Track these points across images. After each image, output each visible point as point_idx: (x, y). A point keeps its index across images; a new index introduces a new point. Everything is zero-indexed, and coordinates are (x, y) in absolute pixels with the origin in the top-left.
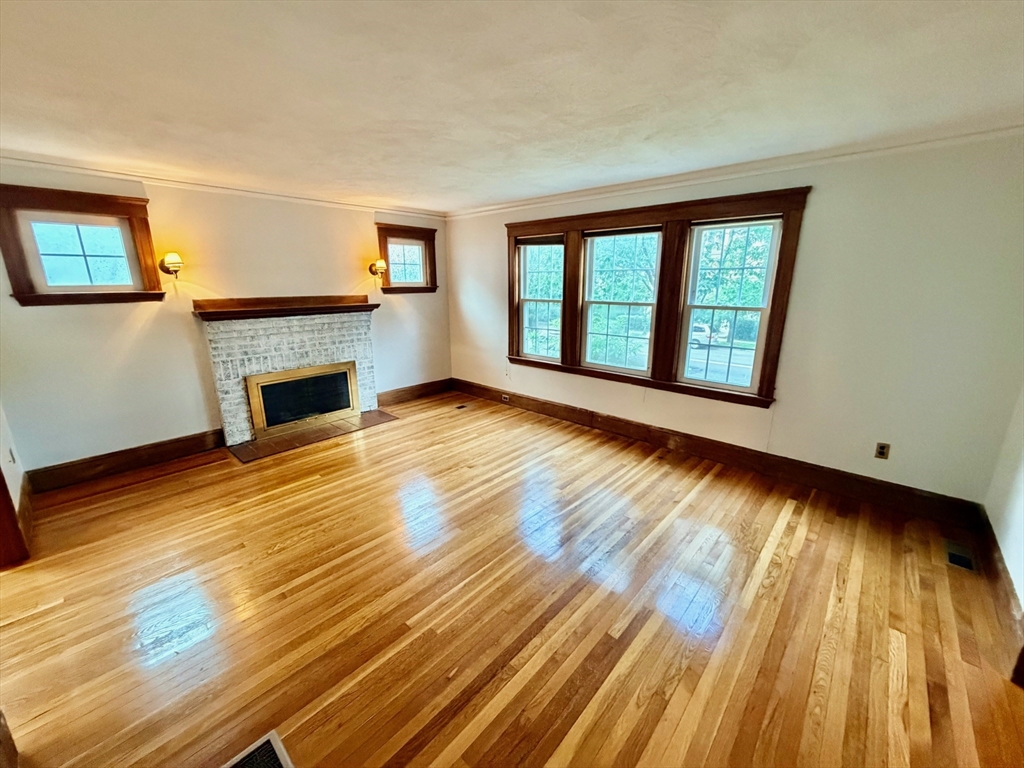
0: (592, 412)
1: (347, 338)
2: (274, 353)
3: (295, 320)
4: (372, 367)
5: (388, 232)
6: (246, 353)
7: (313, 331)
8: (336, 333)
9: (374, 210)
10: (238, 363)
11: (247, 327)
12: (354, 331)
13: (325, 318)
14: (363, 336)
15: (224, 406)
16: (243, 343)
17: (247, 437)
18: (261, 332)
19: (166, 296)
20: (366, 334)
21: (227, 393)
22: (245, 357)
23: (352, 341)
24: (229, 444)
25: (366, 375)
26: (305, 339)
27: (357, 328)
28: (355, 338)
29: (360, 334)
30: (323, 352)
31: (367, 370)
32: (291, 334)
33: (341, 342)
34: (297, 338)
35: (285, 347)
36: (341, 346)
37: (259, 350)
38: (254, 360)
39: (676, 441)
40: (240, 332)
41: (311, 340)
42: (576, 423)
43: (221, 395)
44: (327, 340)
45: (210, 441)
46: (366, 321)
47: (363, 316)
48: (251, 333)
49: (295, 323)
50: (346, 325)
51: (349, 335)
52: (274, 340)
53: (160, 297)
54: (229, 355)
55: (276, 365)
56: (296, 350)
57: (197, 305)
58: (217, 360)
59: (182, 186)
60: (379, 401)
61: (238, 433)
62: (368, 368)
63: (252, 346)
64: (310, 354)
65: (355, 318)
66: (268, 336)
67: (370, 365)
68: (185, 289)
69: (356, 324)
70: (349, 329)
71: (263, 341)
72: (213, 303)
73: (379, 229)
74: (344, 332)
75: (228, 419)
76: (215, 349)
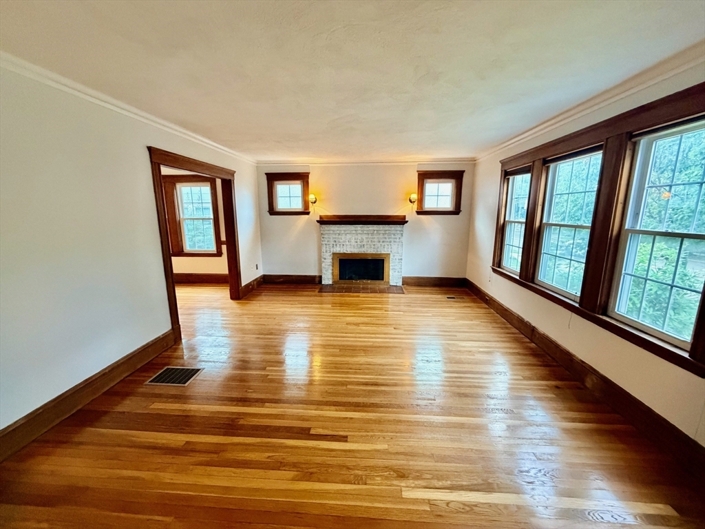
0: (534, 327)
1: (387, 240)
2: (347, 243)
3: (359, 227)
4: (401, 259)
5: (424, 176)
6: (335, 241)
7: (368, 234)
8: (381, 236)
9: (417, 164)
10: (331, 245)
11: (337, 229)
12: (393, 236)
13: (375, 227)
14: (398, 240)
15: (323, 265)
16: (334, 236)
17: (331, 283)
18: (343, 232)
19: (311, 213)
20: (399, 238)
21: (325, 259)
22: (335, 243)
23: (390, 242)
24: (323, 283)
25: (397, 263)
26: (364, 238)
27: (394, 235)
28: (392, 240)
29: (396, 238)
30: (372, 246)
31: (397, 260)
32: (357, 234)
33: (383, 242)
34: (359, 237)
35: (353, 241)
36: (383, 244)
37: (341, 241)
38: (338, 245)
39: (592, 380)
40: (334, 231)
41: (367, 238)
42: (523, 334)
43: (323, 260)
44: (376, 240)
45: (317, 279)
46: (400, 231)
47: (398, 227)
48: (338, 232)
49: (359, 228)
50: (387, 232)
51: (389, 238)
52: (348, 236)
53: (308, 213)
54: (328, 241)
55: (348, 249)
56: (359, 243)
57: (321, 217)
58: (324, 243)
59: (323, 165)
60: (403, 281)
61: (327, 280)
62: (399, 259)
63: (338, 238)
64: (365, 246)
65: (393, 229)
66: (346, 234)
67: (400, 258)
68: (318, 211)
69: (394, 232)
70: (389, 234)
71: (343, 237)
72: (327, 216)
73: (419, 174)
74: (386, 236)
75: (324, 271)
76: (323, 238)
